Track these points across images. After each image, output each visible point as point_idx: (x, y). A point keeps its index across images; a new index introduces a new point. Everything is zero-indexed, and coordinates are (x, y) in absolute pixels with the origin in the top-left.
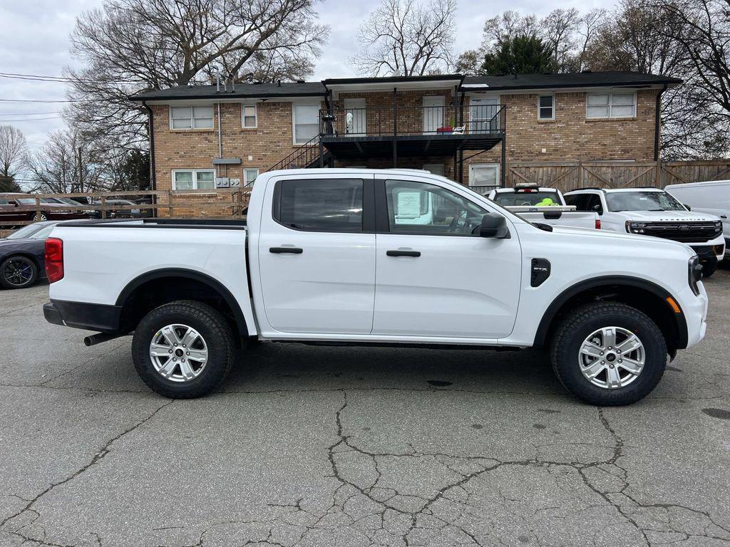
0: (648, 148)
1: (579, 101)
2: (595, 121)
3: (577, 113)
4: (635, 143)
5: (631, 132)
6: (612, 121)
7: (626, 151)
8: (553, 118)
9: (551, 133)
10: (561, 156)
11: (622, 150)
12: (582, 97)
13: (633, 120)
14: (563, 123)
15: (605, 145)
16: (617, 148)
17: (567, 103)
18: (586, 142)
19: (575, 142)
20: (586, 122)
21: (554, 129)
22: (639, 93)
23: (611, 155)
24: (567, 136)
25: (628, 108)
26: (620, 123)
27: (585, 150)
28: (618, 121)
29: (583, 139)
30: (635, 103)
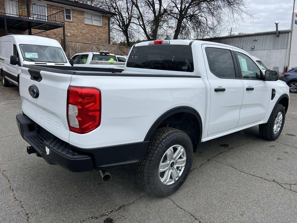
0: (107, 39)
1: (82, 15)
2: (88, 25)
3: (81, 20)
4: (102, 36)
5: (101, 32)
6: (94, 26)
7: (100, 39)
8: (71, 20)
9: (71, 27)
10: (76, 38)
11: (98, 39)
12: (82, 13)
13: (101, 27)
14: (76, 23)
15: (92, 36)
16: (96, 37)
17: (77, 14)
18: (85, 33)
19: (81, 33)
20: (85, 25)
21: (72, 25)
22: (103, 16)
23: (94, 40)
24: (78, 29)
25: (99, 21)
26: (97, 27)
27: (85, 36)
28: (96, 26)
29: (84, 32)
30: (101, 20)
